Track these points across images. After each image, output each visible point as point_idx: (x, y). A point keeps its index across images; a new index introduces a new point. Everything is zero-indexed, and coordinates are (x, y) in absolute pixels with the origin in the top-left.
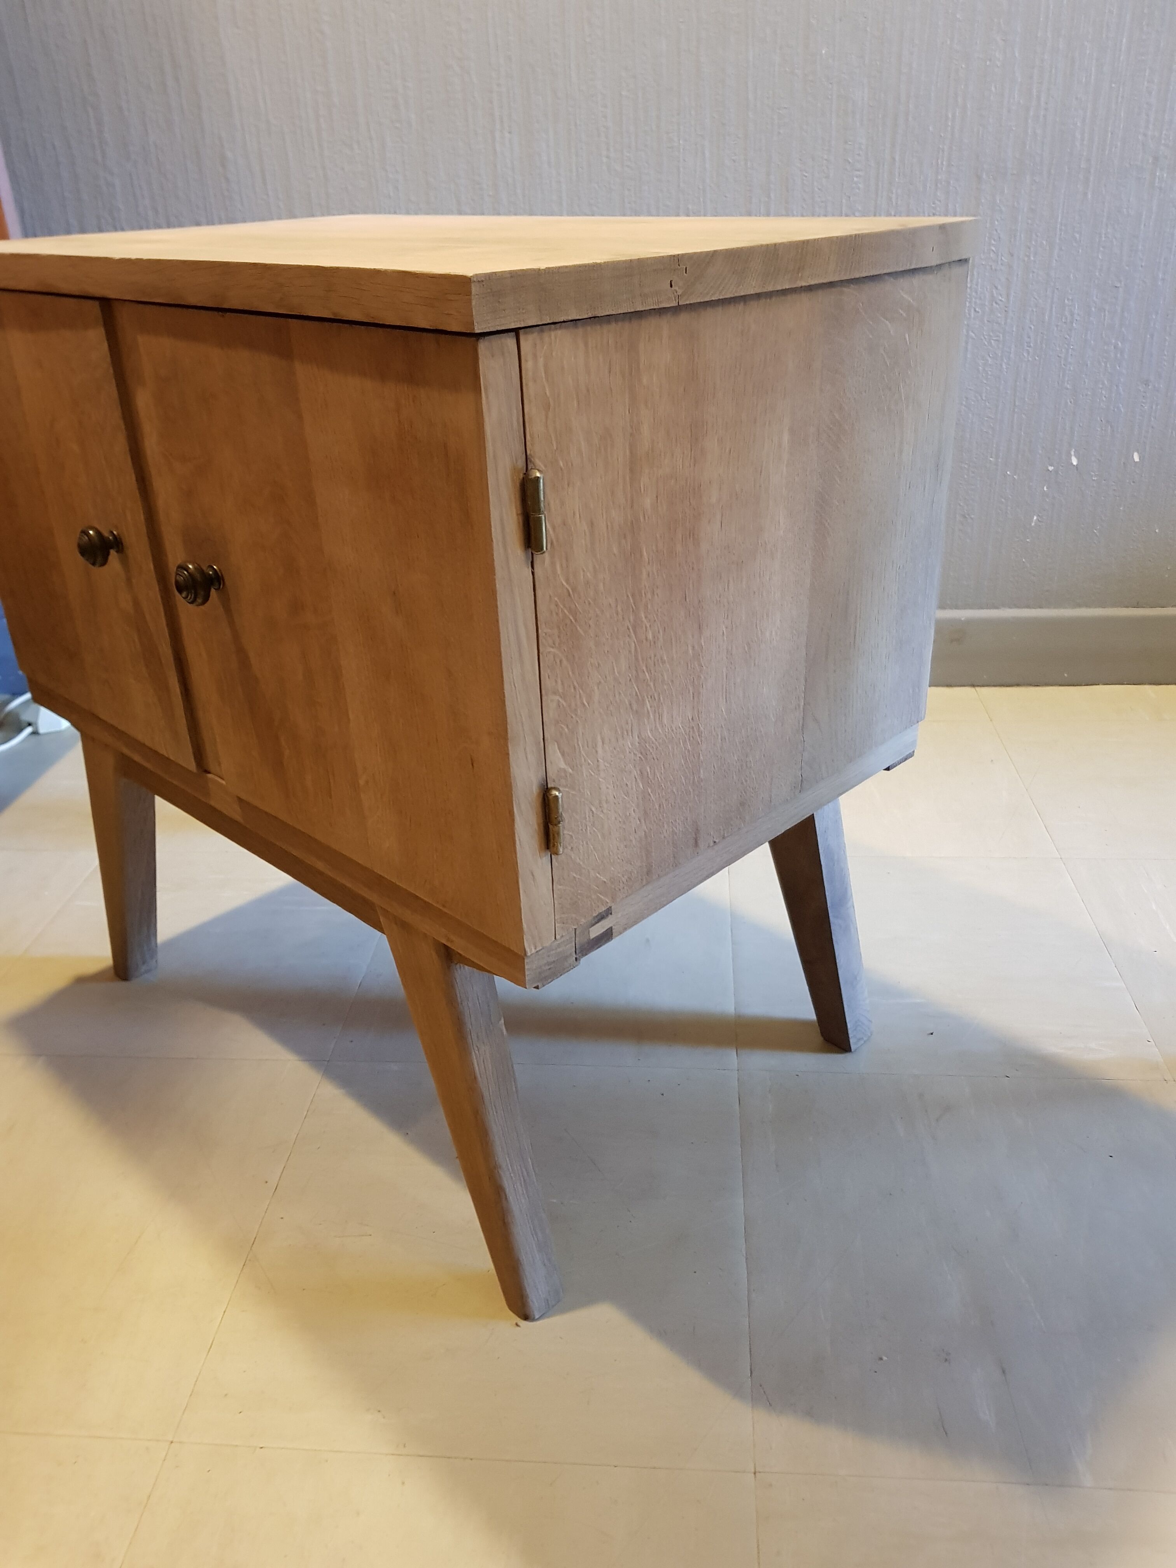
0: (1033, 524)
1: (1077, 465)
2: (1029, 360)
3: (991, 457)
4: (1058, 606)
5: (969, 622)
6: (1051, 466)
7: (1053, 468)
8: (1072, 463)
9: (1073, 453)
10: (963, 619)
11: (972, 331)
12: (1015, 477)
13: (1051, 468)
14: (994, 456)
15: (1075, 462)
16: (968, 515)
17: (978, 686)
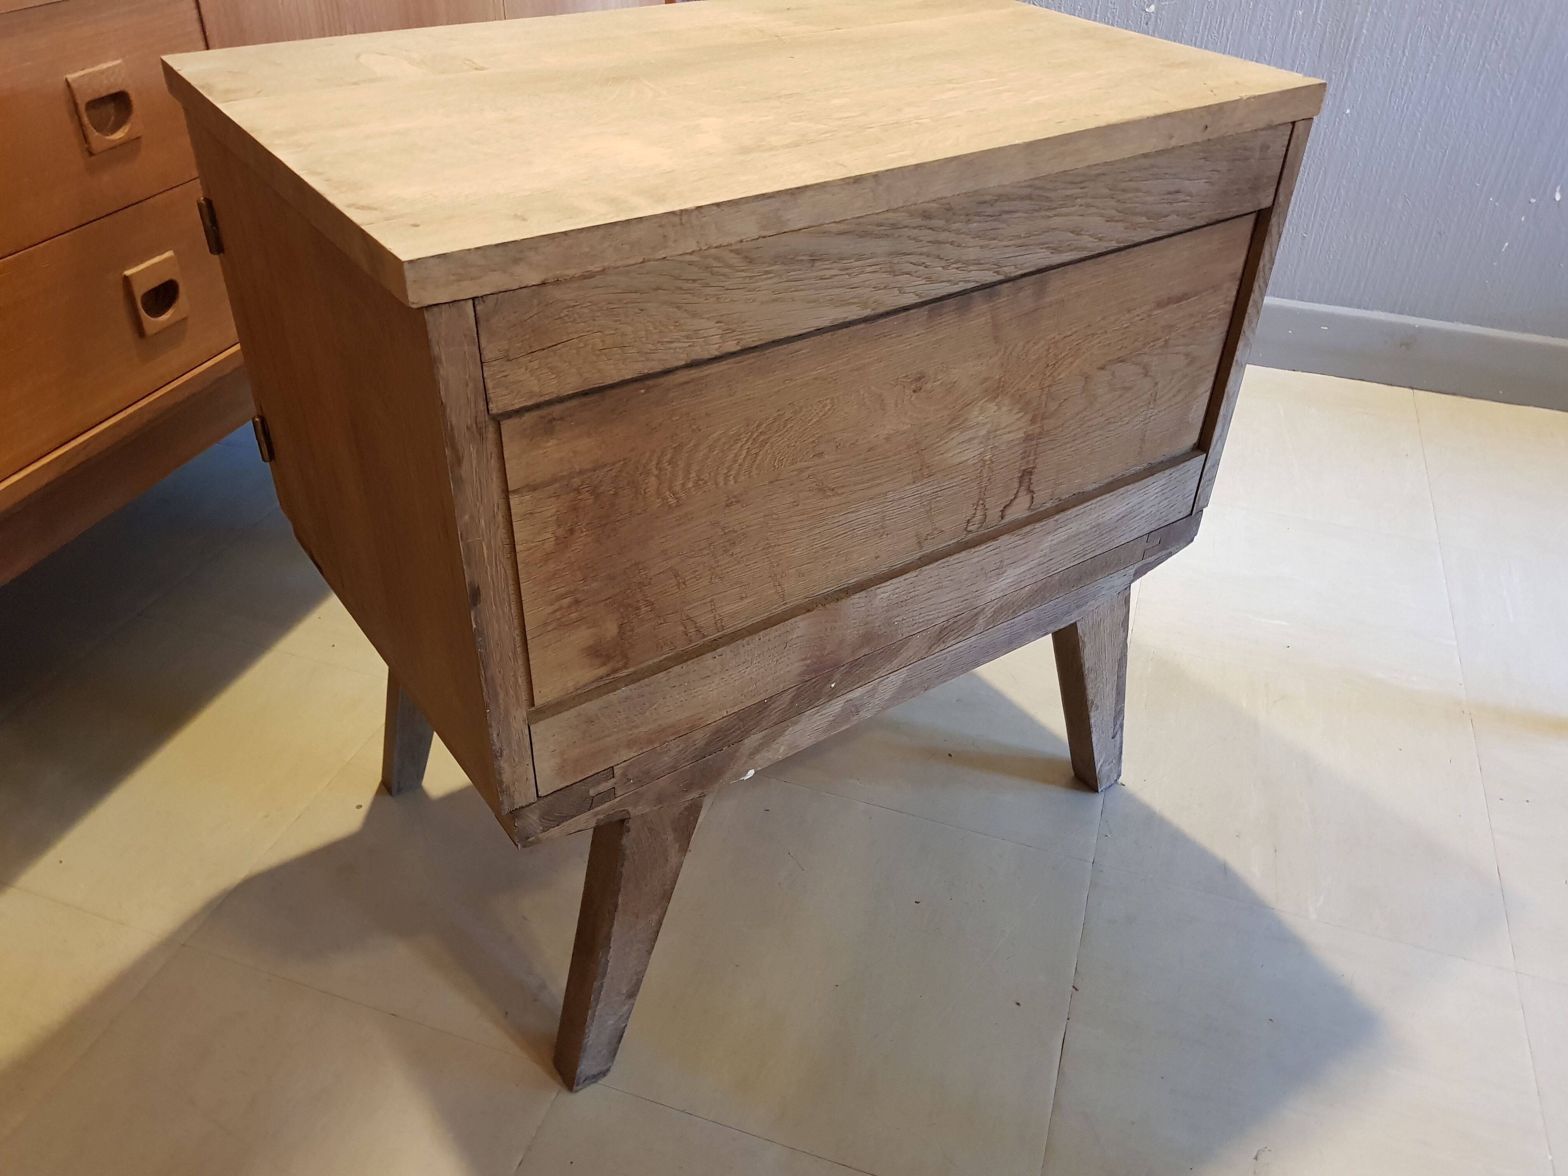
0: (1503, 250)
1: (1559, 201)
2: (1537, 97)
3: (1478, 183)
4: (1510, 328)
5: (1421, 329)
6: (1534, 198)
7: (1535, 200)
8: (1555, 199)
9: (1558, 189)
10: (1417, 326)
11: (1489, 64)
12: (1497, 204)
13: (1533, 201)
14: (1481, 182)
15: (1558, 197)
16: (1444, 232)
17: (1416, 389)
